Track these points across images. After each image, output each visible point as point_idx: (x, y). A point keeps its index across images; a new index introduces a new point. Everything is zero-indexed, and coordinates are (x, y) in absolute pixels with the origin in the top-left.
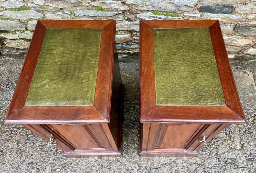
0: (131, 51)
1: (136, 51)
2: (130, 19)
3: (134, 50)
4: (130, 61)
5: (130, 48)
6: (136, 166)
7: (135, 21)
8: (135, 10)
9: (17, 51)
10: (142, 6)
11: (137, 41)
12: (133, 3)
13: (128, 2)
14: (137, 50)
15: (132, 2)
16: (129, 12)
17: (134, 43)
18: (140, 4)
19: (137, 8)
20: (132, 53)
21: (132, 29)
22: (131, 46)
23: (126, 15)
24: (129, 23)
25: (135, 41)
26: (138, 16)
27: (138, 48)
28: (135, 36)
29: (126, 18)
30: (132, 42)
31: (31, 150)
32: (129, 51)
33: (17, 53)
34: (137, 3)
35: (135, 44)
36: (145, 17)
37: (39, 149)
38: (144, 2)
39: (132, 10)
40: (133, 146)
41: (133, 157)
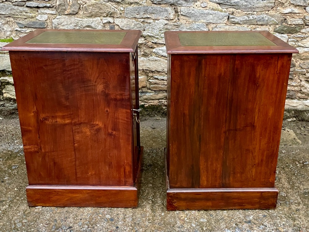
0: (146, 104)
1: (151, 102)
2: (146, 53)
3: (150, 101)
4: (144, 118)
5: (145, 97)
6: (150, 202)
7: (151, 56)
8: (151, 43)
9: (13, 104)
10: (157, 38)
11: (152, 86)
12: (150, 34)
13: (144, 33)
14: (153, 101)
15: (148, 33)
16: (145, 46)
17: (150, 89)
18: (156, 35)
19: (153, 41)
20: (147, 106)
21: (148, 68)
22: (146, 94)
23: (142, 50)
24: (145, 59)
25: (151, 86)
26: (154, 50)
27: (153, 98)
28: (151, 78)
29: (142, 53)
30: (148, 88)
31: (6, 190)
32: (144, 103)
33: (11, 108)
34: (153, 34)
35: (151, 91)
36: (161, 52)
37: (16, 189)
38: (160, 34)
39: (148, 44)
40: (146, 186)
41: (146, 194)
